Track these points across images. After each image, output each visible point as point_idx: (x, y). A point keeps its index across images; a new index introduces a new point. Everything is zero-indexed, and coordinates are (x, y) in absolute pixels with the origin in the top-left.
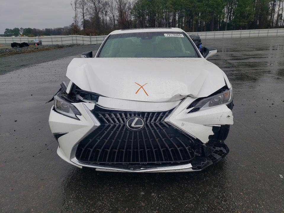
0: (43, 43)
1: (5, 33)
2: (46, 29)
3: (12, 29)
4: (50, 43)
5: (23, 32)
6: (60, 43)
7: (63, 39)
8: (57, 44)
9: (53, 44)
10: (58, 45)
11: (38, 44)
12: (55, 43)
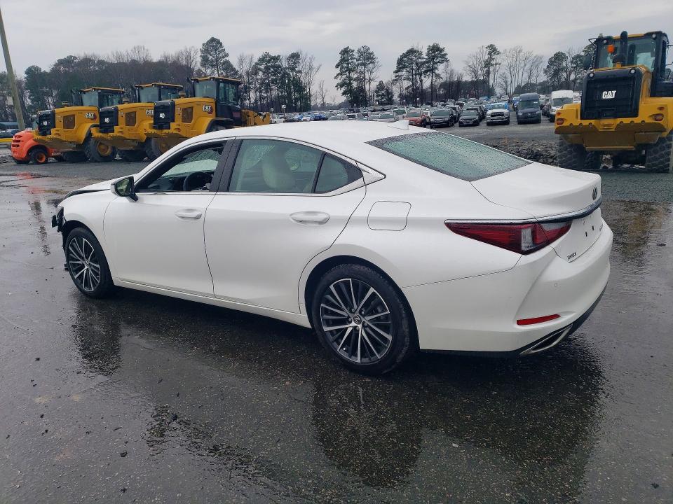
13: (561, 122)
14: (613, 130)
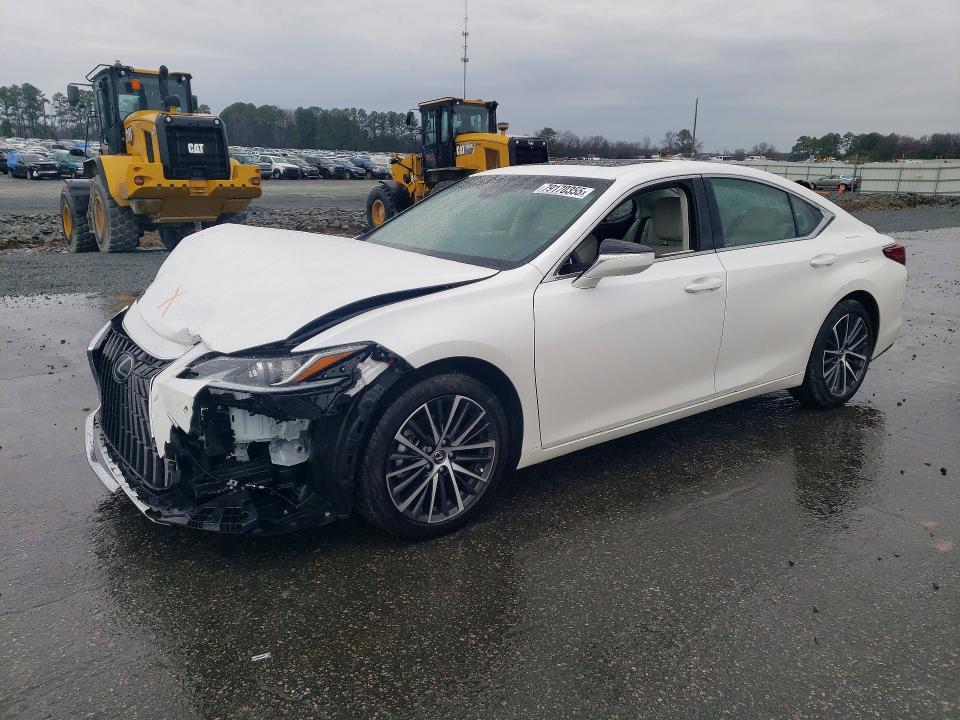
0: (865, 187)
1: (794, 149)
2: (935, 137)
3: (819, 138)
4: (891, 188)
5: (850, 148)
6: (926, 189)
7: (945, 175)
8: (910, 191)
9: (901, 190)
10: (911, 194)
11: (848, 188)
12: (905, 188)
13: (141, 181)
14: (207, 195)
